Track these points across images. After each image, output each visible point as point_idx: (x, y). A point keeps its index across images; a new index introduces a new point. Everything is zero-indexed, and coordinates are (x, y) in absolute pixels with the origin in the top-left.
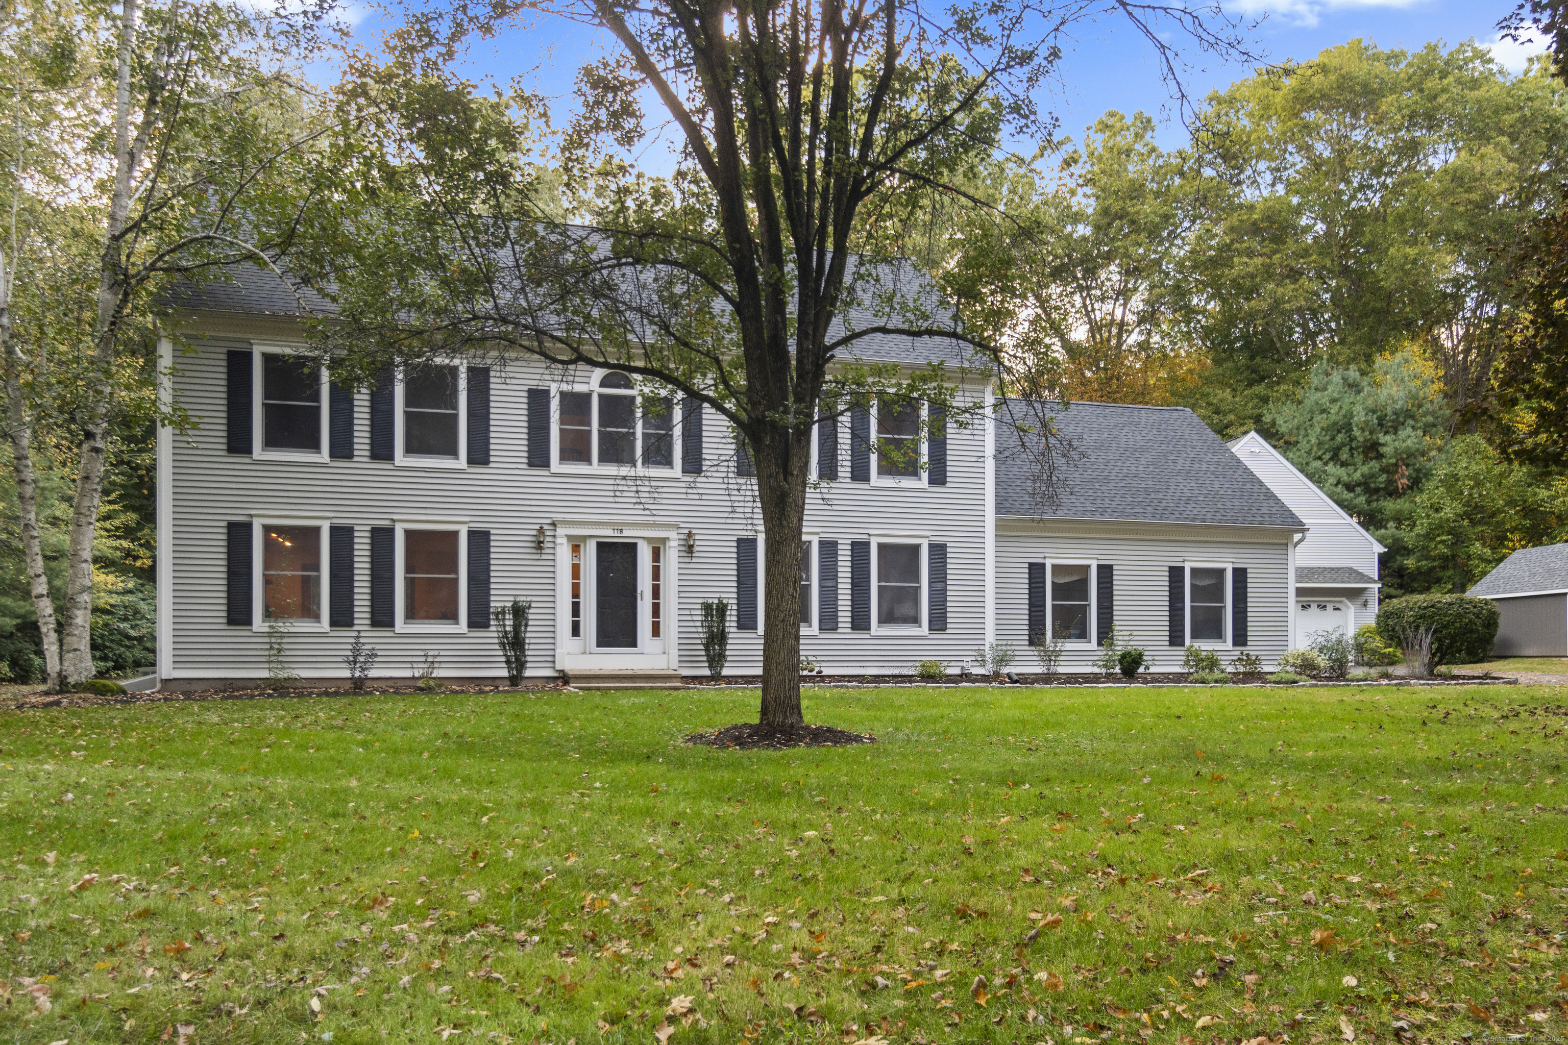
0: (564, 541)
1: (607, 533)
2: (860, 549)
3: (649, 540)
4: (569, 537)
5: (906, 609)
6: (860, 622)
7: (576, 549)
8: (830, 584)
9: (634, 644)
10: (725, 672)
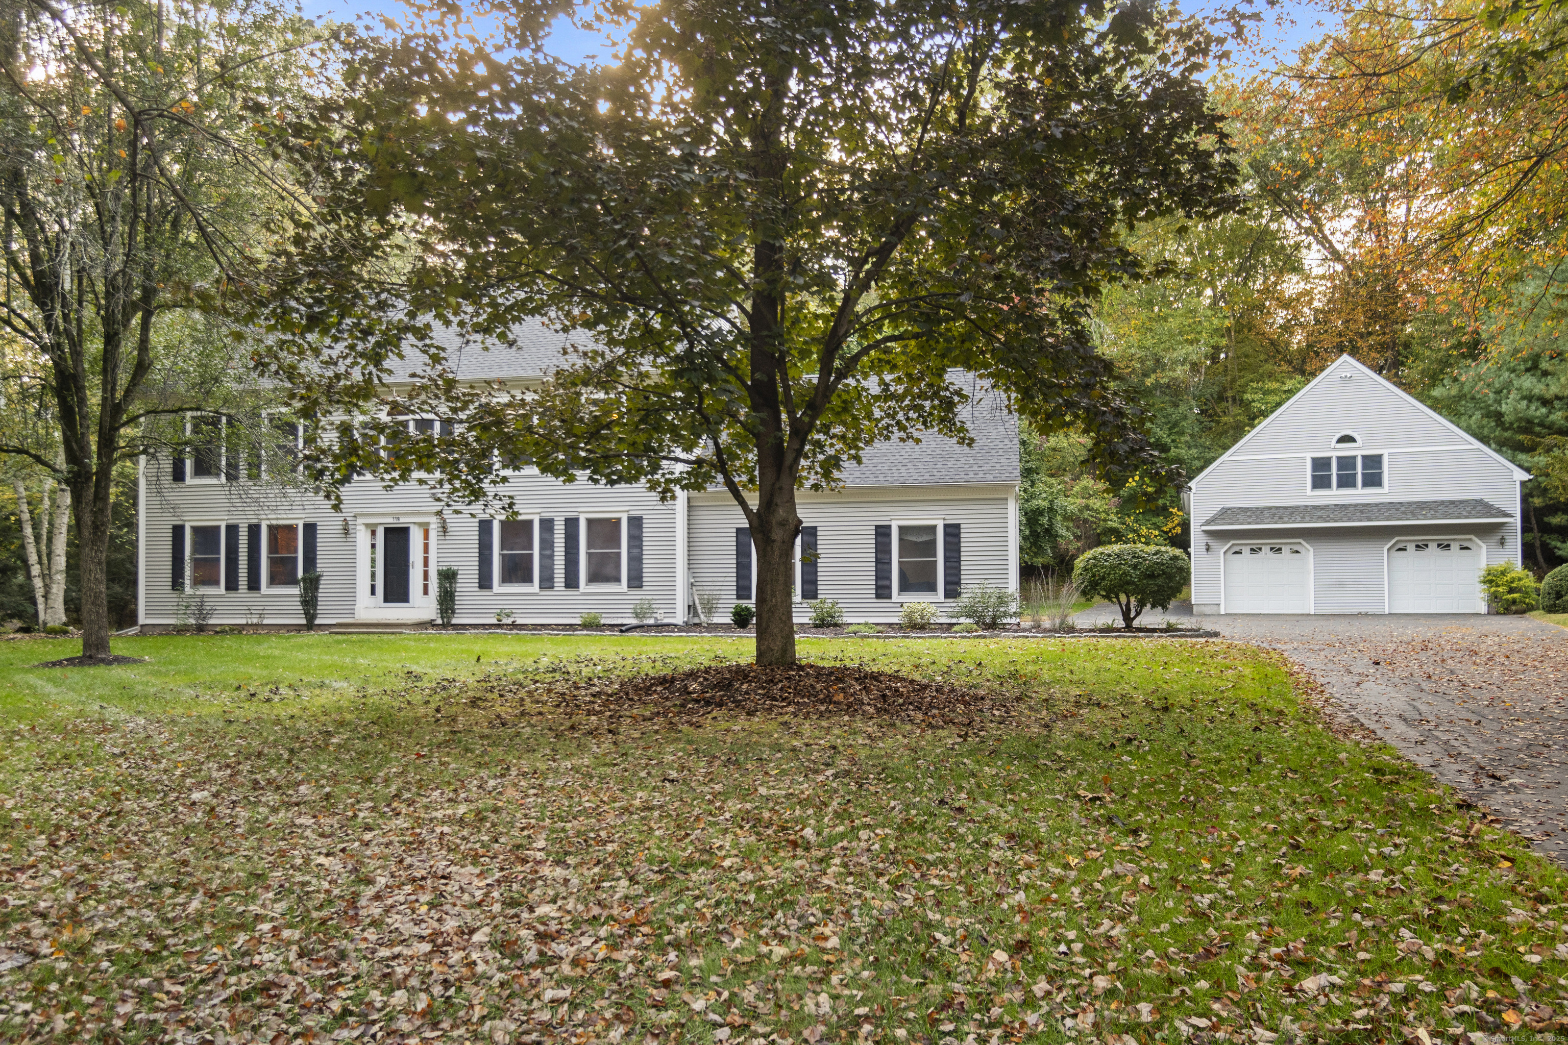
0: (363, 528)
1: (390, 521)
2: (571, 524)
3: (420, 524)
4: (367, 525)
5: (609, 570)
6: (571, 582)
7: (373, 533)
8: (548, 552)
9: (406, 600)
10: (454, 621)
